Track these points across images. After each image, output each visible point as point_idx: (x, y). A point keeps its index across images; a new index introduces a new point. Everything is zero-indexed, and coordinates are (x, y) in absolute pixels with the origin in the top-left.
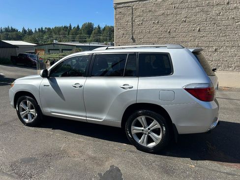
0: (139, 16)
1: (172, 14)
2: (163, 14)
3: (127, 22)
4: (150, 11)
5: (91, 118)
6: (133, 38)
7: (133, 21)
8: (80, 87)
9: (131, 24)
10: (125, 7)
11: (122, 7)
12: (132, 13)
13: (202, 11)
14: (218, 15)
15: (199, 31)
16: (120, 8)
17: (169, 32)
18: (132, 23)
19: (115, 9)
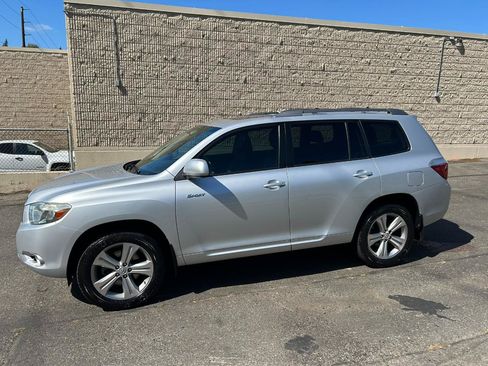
0: (132, 41)
1: (200, 46)
2: (183, 45)
3: (104, 49)
4: (156, 35)
5: (299, 240)
6: (120, 86)
7: (118, 50)
8: (281, 186)
9: (113, 54)
10: (97, 15)
11: (90, 15)
12: (116, 33)
13: (247, 49)
14: (270, 59)
15: (245, 82)
16: (83, 15)
17: (197, 80)
18: (117, 54)
19: (70, 15)
